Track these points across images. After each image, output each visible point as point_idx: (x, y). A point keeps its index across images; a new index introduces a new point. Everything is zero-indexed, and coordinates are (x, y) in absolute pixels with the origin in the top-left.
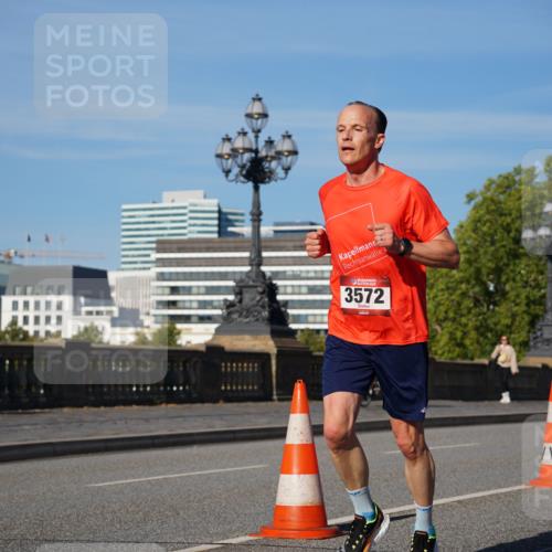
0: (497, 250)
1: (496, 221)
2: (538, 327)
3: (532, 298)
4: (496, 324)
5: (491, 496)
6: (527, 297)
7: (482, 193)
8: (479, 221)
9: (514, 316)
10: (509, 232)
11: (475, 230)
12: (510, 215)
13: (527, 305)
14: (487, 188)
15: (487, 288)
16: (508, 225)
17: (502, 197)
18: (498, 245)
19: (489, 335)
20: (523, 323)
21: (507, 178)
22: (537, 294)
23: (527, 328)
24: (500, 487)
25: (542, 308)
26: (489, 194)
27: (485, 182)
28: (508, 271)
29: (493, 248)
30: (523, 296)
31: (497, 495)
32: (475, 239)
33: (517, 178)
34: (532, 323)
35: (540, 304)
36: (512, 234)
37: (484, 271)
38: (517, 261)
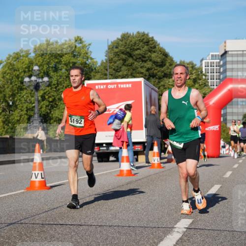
0: (13, 87)
1: (13, 73)
2: (31, 120)
3: (29, 108)
4: (12, 119)
5: (8, 196)
6: (27, 107)
7: (5, 61)
8: (5, 73)
9: (21, 116)
10: (18, 78)
11: (3, 77)
12: (19, 71)
13: (27, 111)
14: (8, 59)
15: (8, 104)
16: (18, 75)
17: (15, 63)
18: (13, 84)
19: (10, 125)
20: (25, 119)
21: (17, 54)
22: (31, 106)
23: (26, 121)
24: (13, 191)
25: (33, 112)
26: (9, 61)
27: (7, 56)
28: (18, 96)
29: (11, 86)
30: (25, 107)
31: (11, 195)
32: (3, 81)
33: (22, 54)
34: (29, 119)
35: (32, 110)
36: (20, 79)
37: (7, 96)
38: (22, 92)
